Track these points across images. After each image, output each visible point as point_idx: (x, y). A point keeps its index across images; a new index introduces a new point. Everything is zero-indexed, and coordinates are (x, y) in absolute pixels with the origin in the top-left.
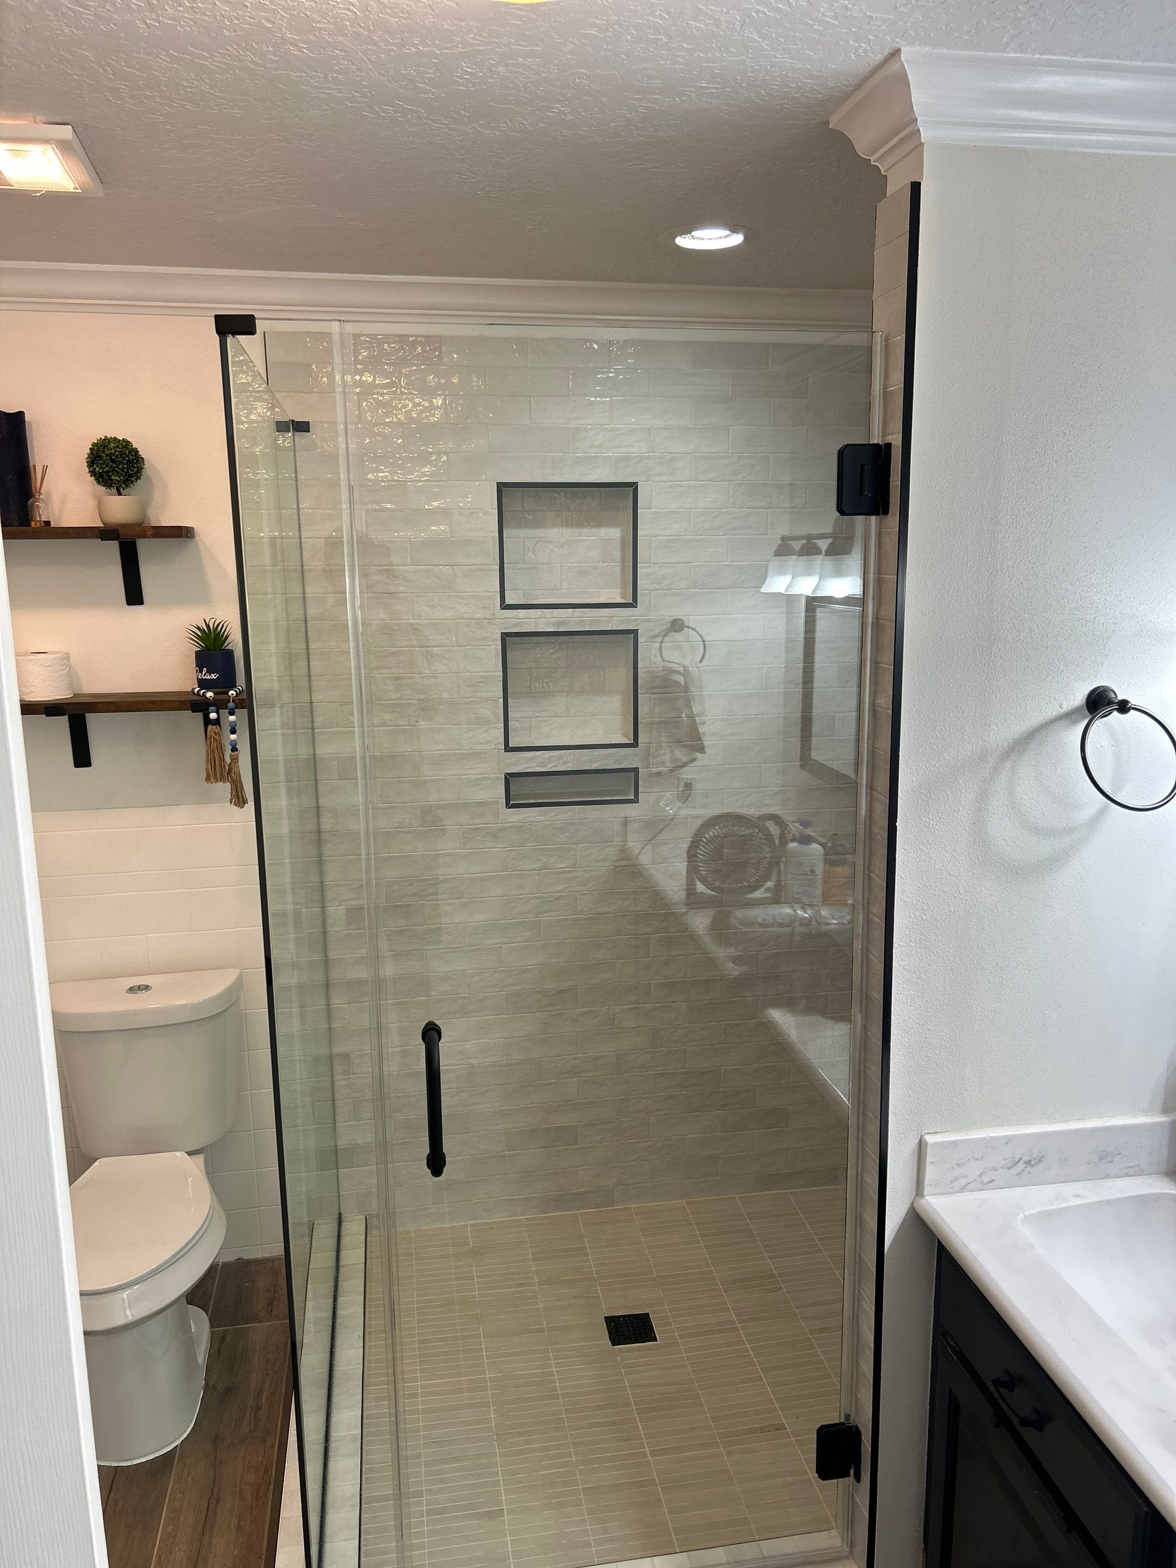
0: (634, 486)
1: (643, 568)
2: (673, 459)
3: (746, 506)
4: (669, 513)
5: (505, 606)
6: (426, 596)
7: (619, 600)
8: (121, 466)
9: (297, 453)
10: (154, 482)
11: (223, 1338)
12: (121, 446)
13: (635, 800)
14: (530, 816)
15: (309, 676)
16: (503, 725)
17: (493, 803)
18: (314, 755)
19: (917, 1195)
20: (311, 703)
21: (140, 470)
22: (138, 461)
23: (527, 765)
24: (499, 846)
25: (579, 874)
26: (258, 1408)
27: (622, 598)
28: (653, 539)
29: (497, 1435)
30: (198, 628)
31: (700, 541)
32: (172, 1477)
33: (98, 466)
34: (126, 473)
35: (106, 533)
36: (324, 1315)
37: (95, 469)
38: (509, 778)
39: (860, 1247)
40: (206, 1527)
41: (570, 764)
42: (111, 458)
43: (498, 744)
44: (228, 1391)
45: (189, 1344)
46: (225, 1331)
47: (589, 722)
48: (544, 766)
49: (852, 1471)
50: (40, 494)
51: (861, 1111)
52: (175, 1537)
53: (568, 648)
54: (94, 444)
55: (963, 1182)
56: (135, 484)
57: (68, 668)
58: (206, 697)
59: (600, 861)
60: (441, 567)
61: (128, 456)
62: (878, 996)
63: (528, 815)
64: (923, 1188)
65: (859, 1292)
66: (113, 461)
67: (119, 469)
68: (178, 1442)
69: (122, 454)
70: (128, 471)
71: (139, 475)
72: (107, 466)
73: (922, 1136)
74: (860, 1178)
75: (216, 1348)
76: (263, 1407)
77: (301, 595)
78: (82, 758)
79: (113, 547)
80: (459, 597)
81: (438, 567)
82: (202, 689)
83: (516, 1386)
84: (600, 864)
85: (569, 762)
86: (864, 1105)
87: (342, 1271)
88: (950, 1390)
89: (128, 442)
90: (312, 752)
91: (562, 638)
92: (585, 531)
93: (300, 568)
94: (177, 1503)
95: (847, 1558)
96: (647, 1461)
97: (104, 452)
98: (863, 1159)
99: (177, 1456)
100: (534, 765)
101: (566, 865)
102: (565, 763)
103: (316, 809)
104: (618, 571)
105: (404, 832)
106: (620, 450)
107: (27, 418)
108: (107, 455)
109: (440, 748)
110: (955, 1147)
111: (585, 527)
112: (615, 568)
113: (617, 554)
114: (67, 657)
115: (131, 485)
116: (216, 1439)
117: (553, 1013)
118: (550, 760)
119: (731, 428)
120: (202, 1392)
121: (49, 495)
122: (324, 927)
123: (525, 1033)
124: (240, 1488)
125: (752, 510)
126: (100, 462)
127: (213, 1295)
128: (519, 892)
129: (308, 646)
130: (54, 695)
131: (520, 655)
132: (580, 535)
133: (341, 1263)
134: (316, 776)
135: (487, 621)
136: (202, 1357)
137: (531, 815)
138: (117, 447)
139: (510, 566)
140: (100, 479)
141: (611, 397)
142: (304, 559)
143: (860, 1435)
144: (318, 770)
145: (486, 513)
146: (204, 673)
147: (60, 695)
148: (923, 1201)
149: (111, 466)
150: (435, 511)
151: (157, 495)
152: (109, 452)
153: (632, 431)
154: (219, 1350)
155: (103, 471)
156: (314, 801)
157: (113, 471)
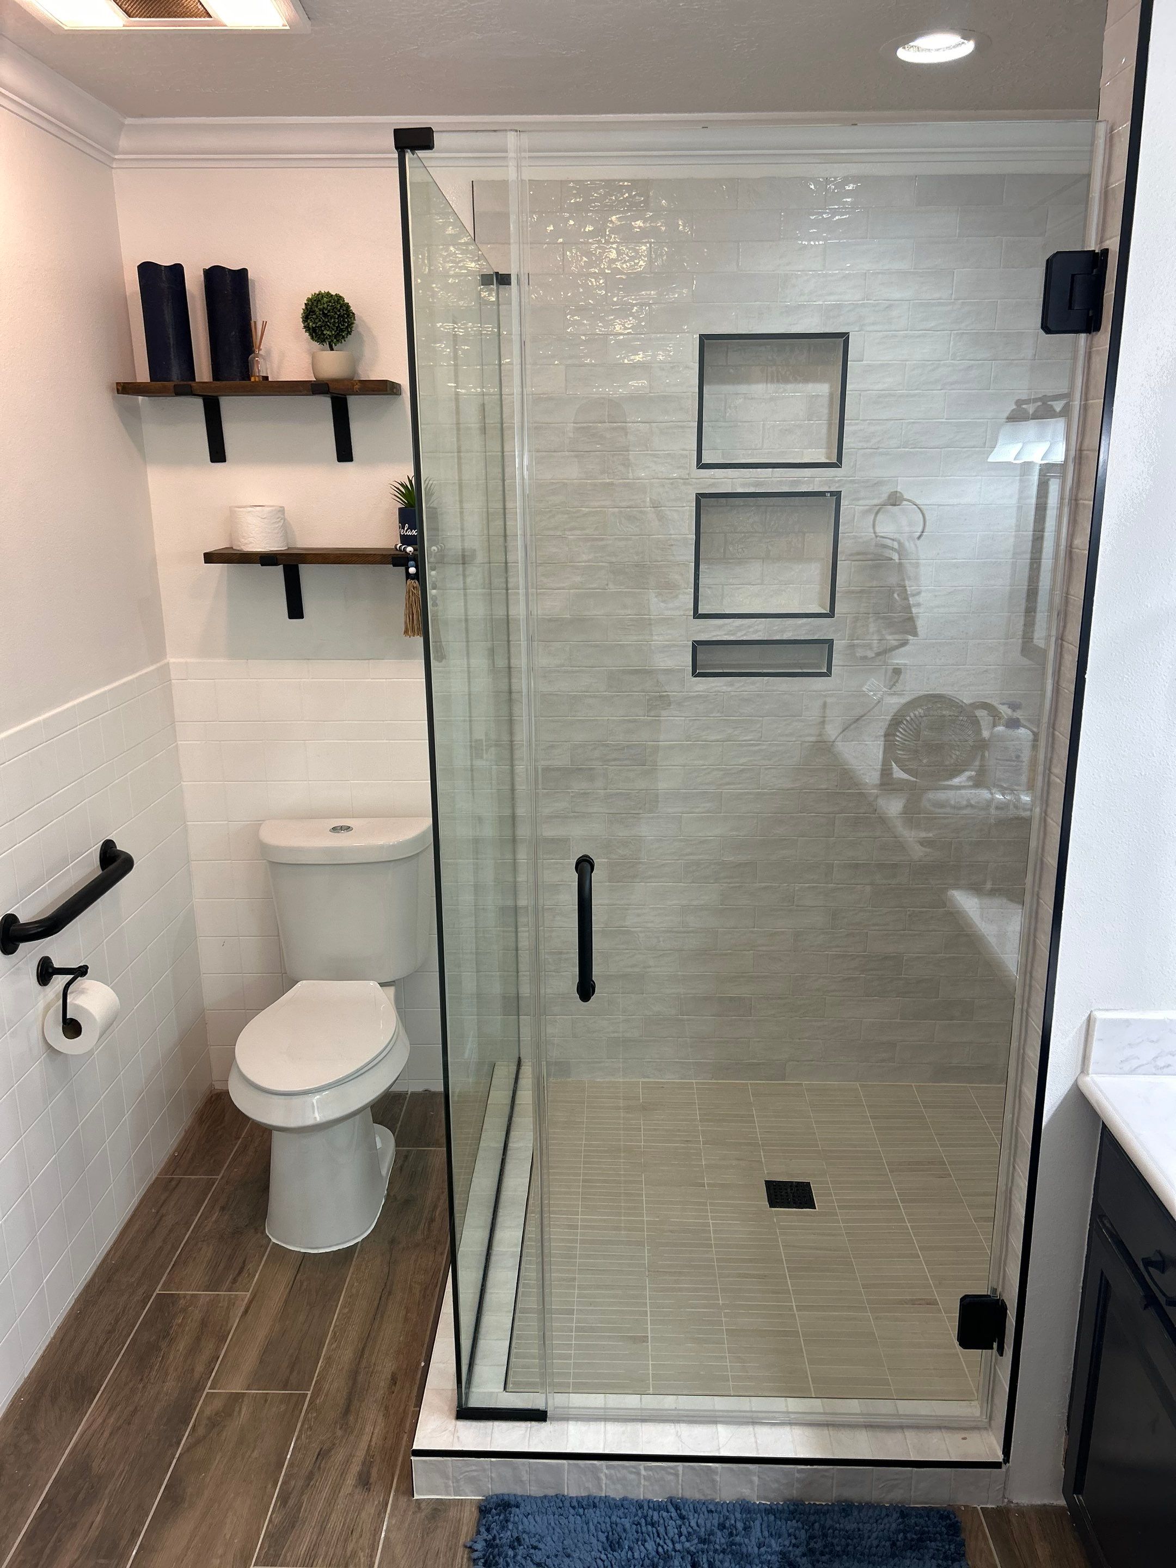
0: (845, 337)
1: (850, 424)
2: (890, 307)
3: (967, 358)
4: (882, 365)
5: (701, 465)
6: (622, 455)
7: (823, 460)
8: (333, 321)
9: (500, 307)
10: (365, 339)
11: (406, 1157)
12: (333, 301)
13: (828, 674)
14: (717, 686)
15: (505, 536)
16: (693, 591)
17: (679, 671)
18: (508, 616)
19: (1082, 1072)
20: (506, 563)
21: (350, 325)
22: (348, 316)
23: (714, 634)
24: (683, 715)
25: (764, 747)
26: (432, 1220)
27: (827, 458)
28: (863, 393)
29: (649, 1271)
30: (402, 485)
31: (914, 395)
32: (352, 1266)
33: (311, 320)
34: (337, 327)
35: (317, 388)
36: (496, 1145)
37: (309, 324)
38: (697, 646)
39: (1018, 1121)
40: (378, 1312)
41: (760, 633)
42: (323, 313)
43: (686, 610)
44: (407, 1202)
45: (373, 1158)
46: (408, 1151)
47: (784, 591)
48: (732, 635)
49: (995, 1345)
50: (260, 349)
51: (1028, 982)
52: (349, 1318)
53: (766, 512)
54: (309, 300)
55: (1135, 1063)
56: (346, 339)
57: (283, 521)
58: (406, 552)
59: (787, 735)
60: (638, 424)
61: (339, 311)
62: (1053, 862)
63: (713, 685)
64: (1088, 1066)
65: (1014, 1167)
66: (325, 315)
67: (330, 323)
68: (359, 1239)
69: (334, 308)
70: (339, 325)
71: (349, 330)
72: (320, 321)
73: (1091, 1012)
74: (1022, 1051)
75: (399, 1165)
76: (437, 1220)
77: (500, 454)
78: (295, 610)
79: (324, 404)
80: (654, 455)
81: (635, 424)
82: (403, 545)
83: (671, 1232)
84: (788, 739)
85: (760, 631)
86: (1031, 976)
87: (517, 1109)
88: (1102, 1273)
89: (340, 297)
90: (506, 613)
91: (761, 500)
92: (789, 387)
93: (499, 425)
94: (354, 1291)
95: (986, 1429)
96: (792, 1315)
97: (317, 307)
98: (1026, 1032)
99: (358, 1250)
100: (724, 633)
101: (751, 737)
102: (757, 631)
103: (507, 670)
104: (824, 430)
105: (590, 696)
106: (832, 298)
107: (251, 275)
108: (320, 310)
109: (629, 612)
110: (1128, 1026)
111: (791, 382)
112: (822, 427)
113: (825, 411)
114: (282, 510)
115: (343, 341)
116: (393, 1241)
117: (731, 885)
118: (739, 628)
119: (955, 271)
120: (384, 1201)
121: (269, 352)
122: (513, 785)
123: (703, 902)
124: (410, 1285)
125: (973, 362)
126: (314, 316)
127: (401, 1119)
128: (701, 762)
129: (504, 505)
130: (270, 547)
131: (714, 519)
132: (785, 391)
133: (517, 1102)
134: (508, 638)
135: (682, 481)
136: (386, 1168)
137: (719, 684)
138: (330, 302)
139: (710, 424)
140: (314, 334)
141: (825, 239)
142: (504, 416)
143: (1006, 1309)
144: (511, 630)
145: (687, 367)
146: (406, 529)
147: (274, 547)
148: (1088, 1079)
149: (323, 321)
150: (634, 366)
151: (367, 352)
152: (321, 307)
153: (845, 277)
154: (401, 1167)
155: (316, 327)
156: (507, 661)
157: (325, 326)
